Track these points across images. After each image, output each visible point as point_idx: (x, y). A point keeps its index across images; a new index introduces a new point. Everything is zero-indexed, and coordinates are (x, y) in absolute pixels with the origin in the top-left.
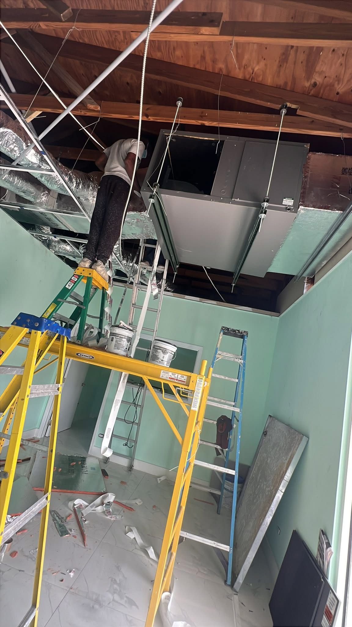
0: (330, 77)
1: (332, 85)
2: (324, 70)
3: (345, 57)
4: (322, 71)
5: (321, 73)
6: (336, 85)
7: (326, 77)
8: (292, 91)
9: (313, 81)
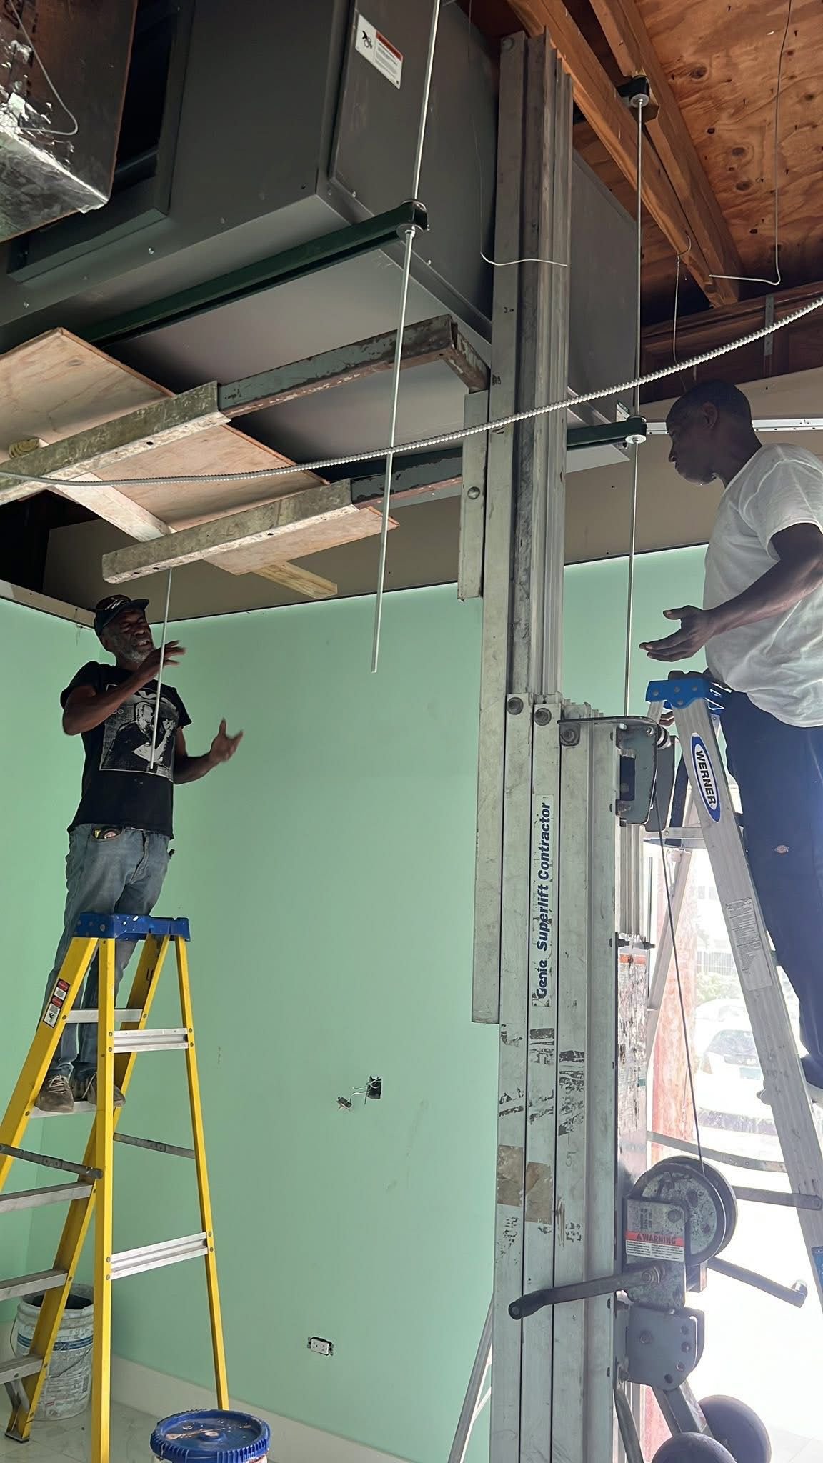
0: (734, 91)
1: (719, 106)
2: (742, 67)
3: (791, 82)
4: (736, 65)
5: (730, 64)
6: (724, 115)
7: (729, 81)
8: (652, 35)
9: (704, 62)
